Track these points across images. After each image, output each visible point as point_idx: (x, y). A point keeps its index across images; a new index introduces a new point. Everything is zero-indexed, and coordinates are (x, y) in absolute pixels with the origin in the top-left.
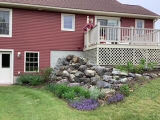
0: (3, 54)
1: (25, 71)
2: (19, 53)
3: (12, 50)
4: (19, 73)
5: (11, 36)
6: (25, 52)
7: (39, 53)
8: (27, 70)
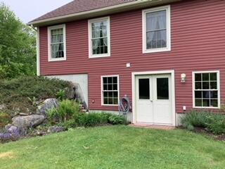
0: (157, 79)
1: (194, 106)
2: (183, 76)
3: (172, 72)
4: (184, 108)
5: (169, 49)
6: (193, 73)
7: (218, 72)
8: (198, 103)
